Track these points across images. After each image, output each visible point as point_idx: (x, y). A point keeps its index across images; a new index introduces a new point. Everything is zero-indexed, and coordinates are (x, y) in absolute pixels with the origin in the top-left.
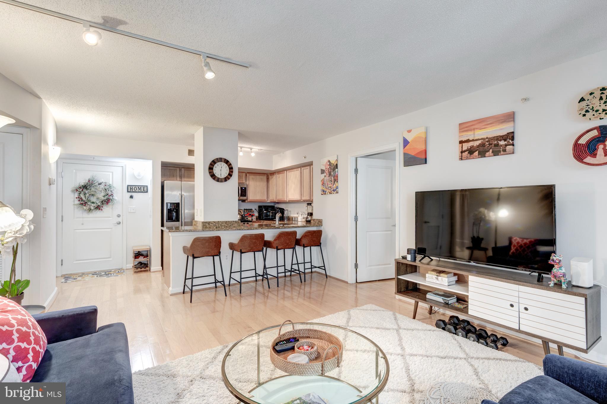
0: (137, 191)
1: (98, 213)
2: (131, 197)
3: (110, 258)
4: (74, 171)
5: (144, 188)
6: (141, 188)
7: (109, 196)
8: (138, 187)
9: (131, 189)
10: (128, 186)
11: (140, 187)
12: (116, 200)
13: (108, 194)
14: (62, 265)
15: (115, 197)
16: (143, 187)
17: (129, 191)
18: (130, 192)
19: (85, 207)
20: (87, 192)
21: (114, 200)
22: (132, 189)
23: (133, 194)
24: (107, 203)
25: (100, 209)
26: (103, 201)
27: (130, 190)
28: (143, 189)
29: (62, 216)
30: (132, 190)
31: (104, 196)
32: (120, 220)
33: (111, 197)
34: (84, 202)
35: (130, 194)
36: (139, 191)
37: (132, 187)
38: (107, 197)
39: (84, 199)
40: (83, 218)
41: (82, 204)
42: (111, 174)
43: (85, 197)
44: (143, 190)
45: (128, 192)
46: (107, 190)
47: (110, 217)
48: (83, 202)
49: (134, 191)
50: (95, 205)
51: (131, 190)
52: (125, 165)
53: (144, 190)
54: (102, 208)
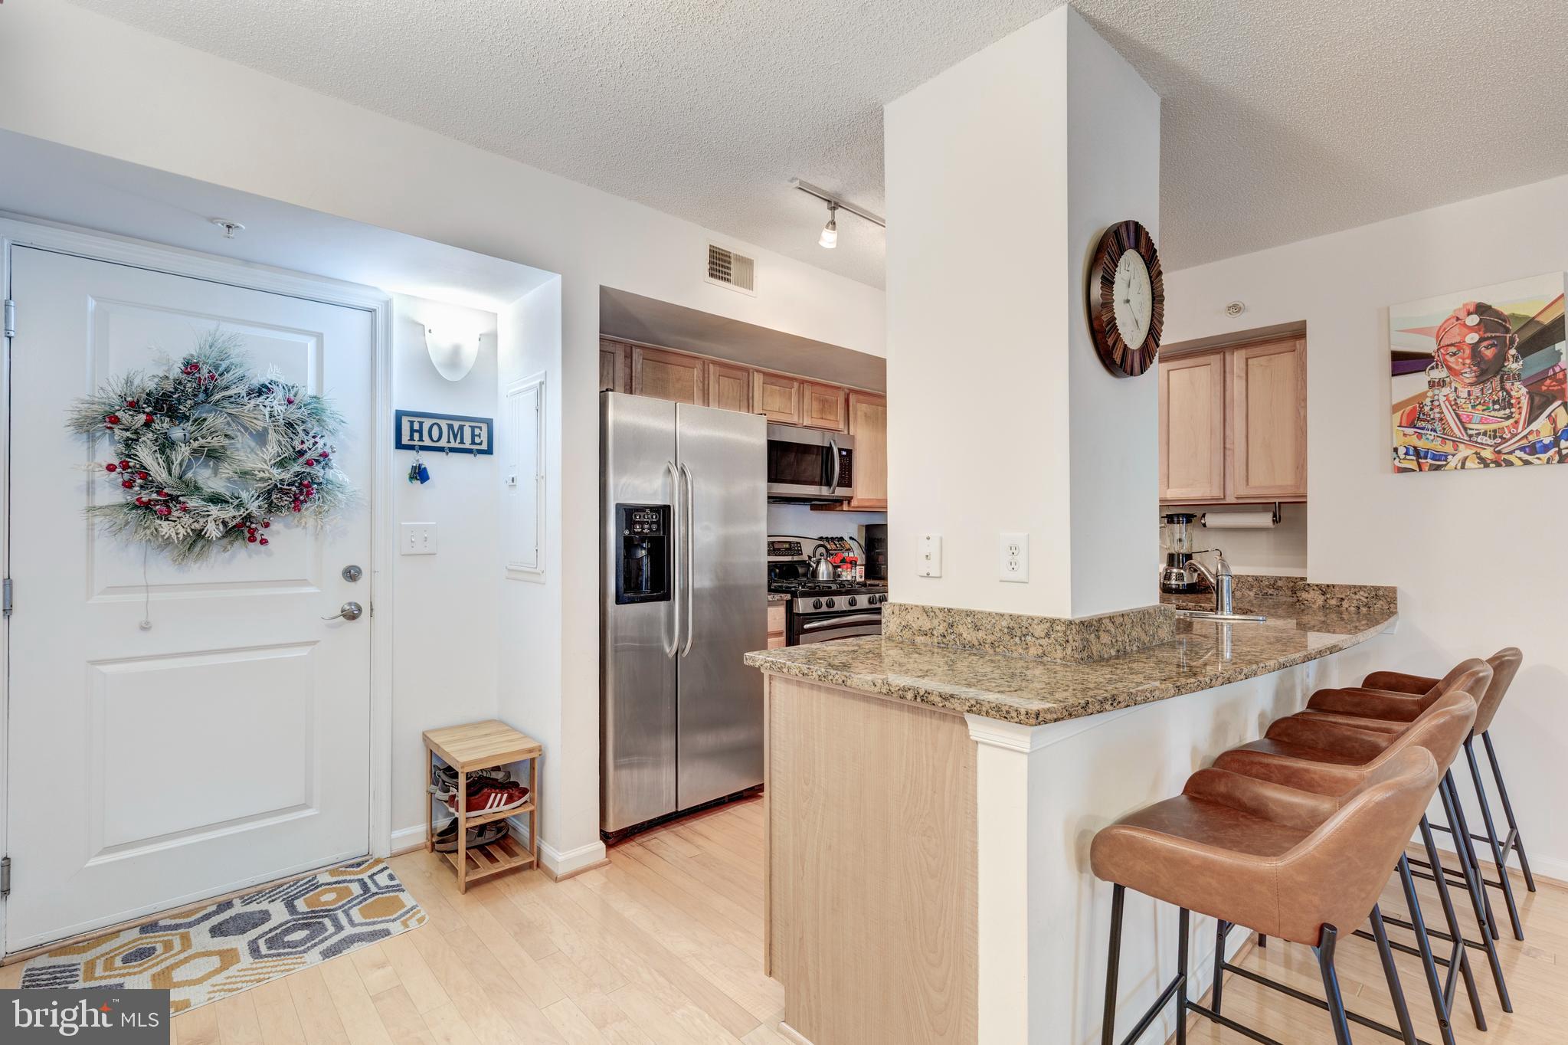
0: (443, 443)
1: (242, 560)
3: (305, 806)
4: (91, 303)
5: (477, 431)
6: (461, 428)
7: (309, 463)
8: (450, 427)
9: (412, 431)
10: (399, 416)
11: (456, 425)
12: (340, 487)
13: (301, 453)
15: (339, 471)
16: (473, 428)
17: (405, 440)
18: (411, 448)
19: (166, 528)
20: (177, 433)
21: (330, 487)
22: (420, 432)
23: (428, 460)
24: (297, 504)
25: (252, 539)
26: (269, 492)
27: (412, 439)
28: (473, 436)
29: (8, 585)
30: (421, 439)
31: (282, 464)
32: (356, 593)
33: (318, 472)
34: (159, 493)
35: (410, 459)
36: (453, 445)
37: (421, 424)
38: (296, 468)
39: (159, 473)
40: (147, 588)
41: (147, 506)
42: (311, 344)
43: (169, 463)
44: (473, 443)
45: (399, 445)
46: (300, 429)
47: (304, 582)
48: (154, 496)
49: (427, 442)
50: (229, 513)
51: (416, 436)
52: (388, 304)
53: (477, 440)
54: (266, 533)
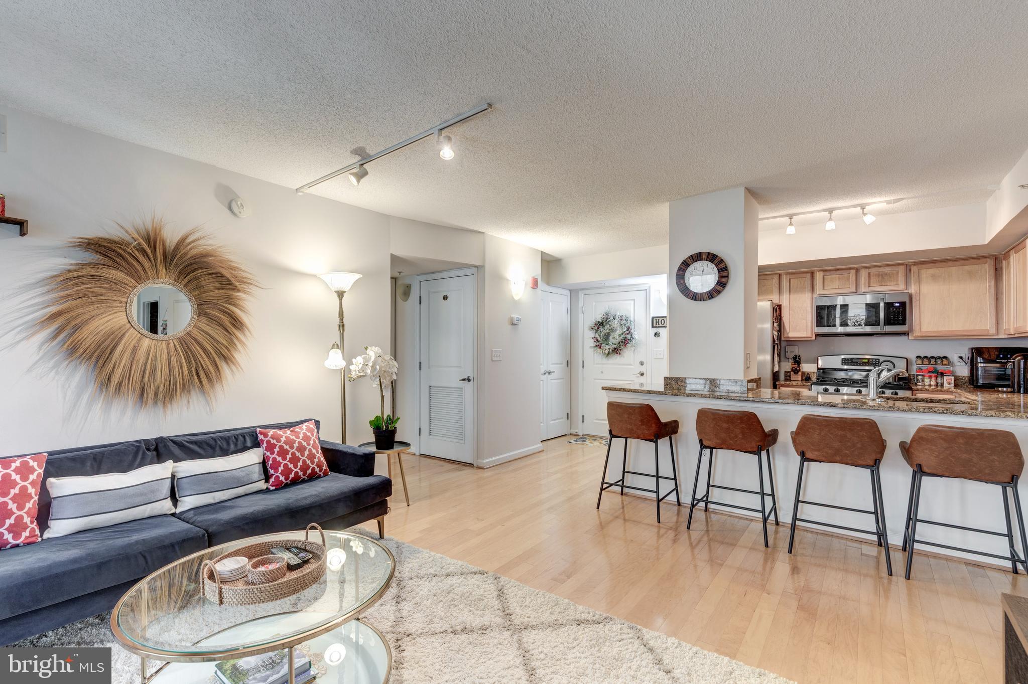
1: (616, 359)
2: (656, 334)
4: (594, 303)
7: (627, 335)
9: (656, 322)
10: (653, 318)
12: (636, 340)
13: (625, 332)
14: (583, 421)
15: (636, 336)
17: (654, 325)
18: (656, 327)
19: (599, 350)
20: (603, 330)
21: (633, 340)
22: (659, 322)
23: (659, 331)
24: (625, 345)
25: (618, 354)
26: (620, 342)
27: (656, 325)
29: (583, 361)
30: (659, 324)
31: (620, 336)
33: (629, 337)
35: (655, 330)
37: (659, 320)
38: (622, 336)
39: (599, 339)
40: (602, 364)
41: (598, 346)
42: (632, 302)
43: (600, 336)
45: (653, 327)
46: (624, 326)
47: (631, 365)
48: (599, 344)
49: (661, 325)
50: (609, 347)
51: (658, 323)
52: (650, 287)
54: (621, 352)
